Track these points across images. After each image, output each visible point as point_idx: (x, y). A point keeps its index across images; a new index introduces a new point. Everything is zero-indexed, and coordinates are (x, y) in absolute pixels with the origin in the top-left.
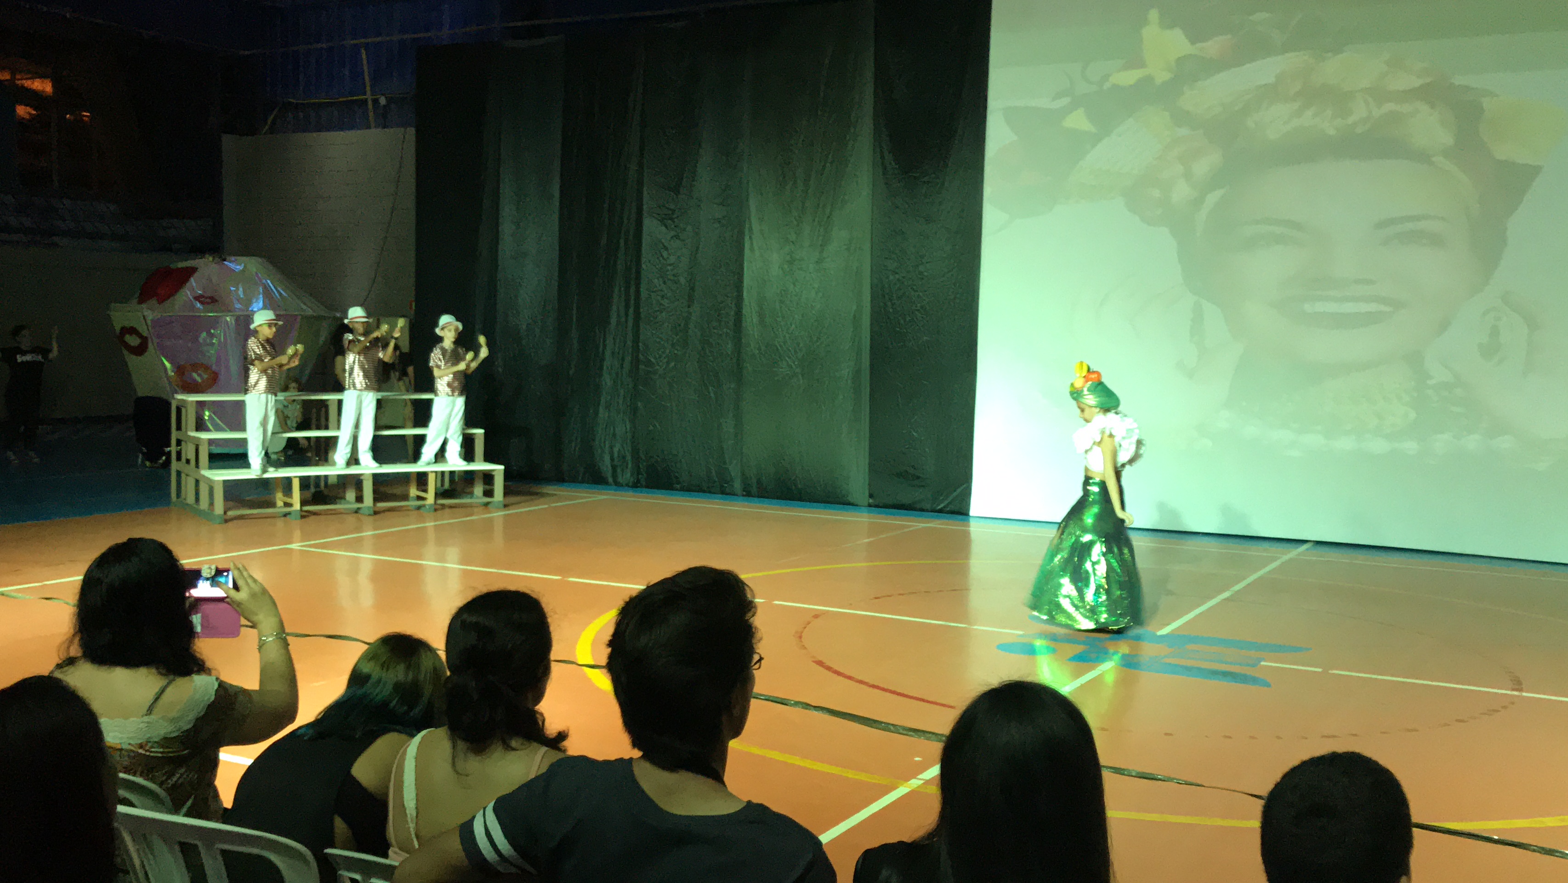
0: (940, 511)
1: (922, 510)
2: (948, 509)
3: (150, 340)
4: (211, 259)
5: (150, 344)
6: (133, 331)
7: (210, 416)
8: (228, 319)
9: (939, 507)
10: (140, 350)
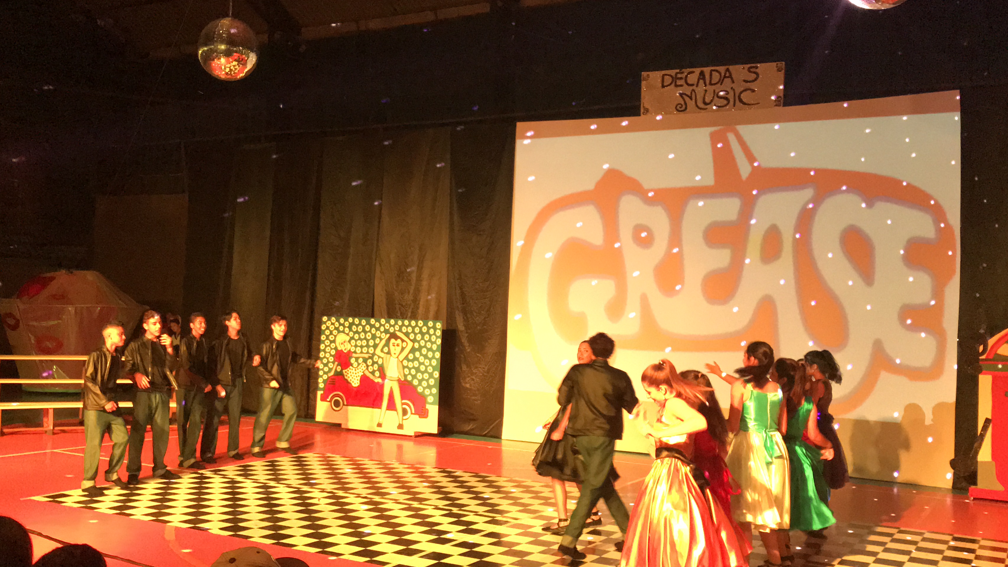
0: (485, 436)
1: (474, 435)
2: (489, 435)
3: (21, 322)
4: (64, 272)
5: (21, 324)
6: (10, 315)
7: (56, 369)
8: (70, 309)
9: (484, 433)
10: (15, 327)
